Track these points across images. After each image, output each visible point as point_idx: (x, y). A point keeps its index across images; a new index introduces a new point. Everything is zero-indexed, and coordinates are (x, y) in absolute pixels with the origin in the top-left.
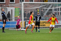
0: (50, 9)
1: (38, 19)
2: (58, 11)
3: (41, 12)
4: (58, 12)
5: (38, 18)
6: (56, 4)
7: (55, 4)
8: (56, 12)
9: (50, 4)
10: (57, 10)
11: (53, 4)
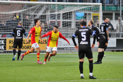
0: (42, 16)
1: (18, 34)
2: (59, 19)
3: (24, 20)
4: (58, 22)
5: (18, 31)
6: (55, 5)
7: (53, 5)
8: (53, 20)
9: (42, 6)
10: (56, 17)
11: (47, 5)
